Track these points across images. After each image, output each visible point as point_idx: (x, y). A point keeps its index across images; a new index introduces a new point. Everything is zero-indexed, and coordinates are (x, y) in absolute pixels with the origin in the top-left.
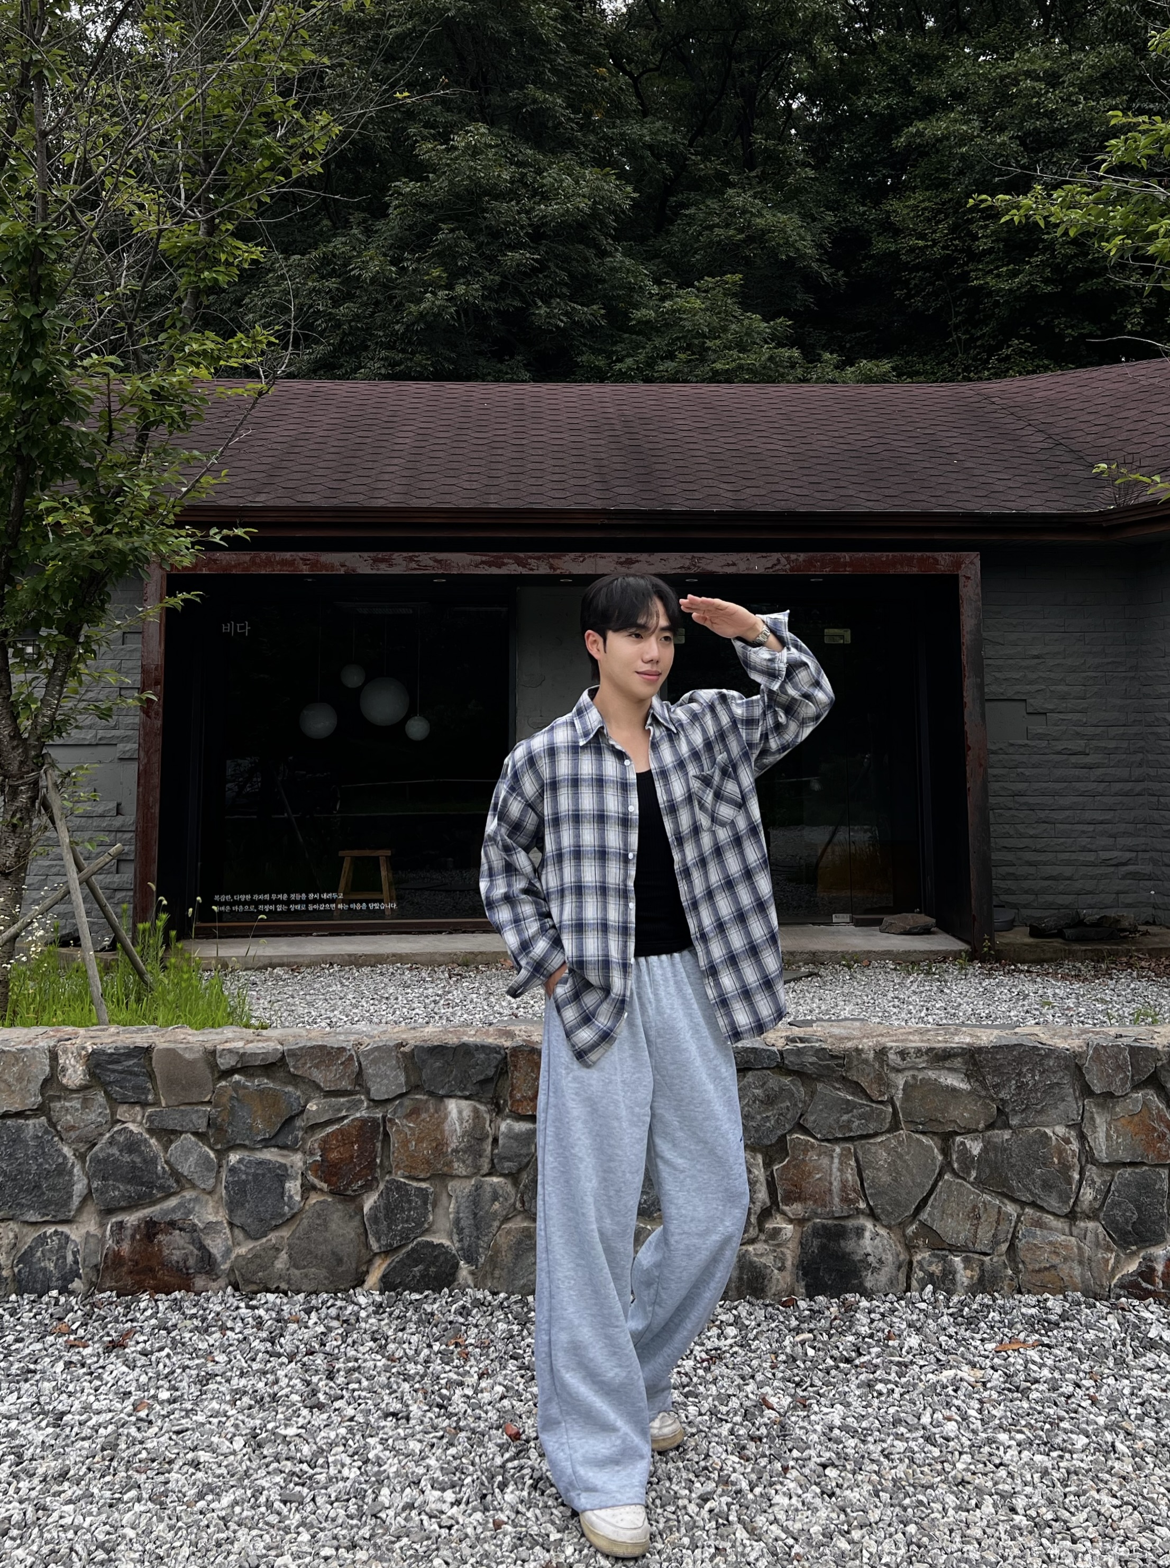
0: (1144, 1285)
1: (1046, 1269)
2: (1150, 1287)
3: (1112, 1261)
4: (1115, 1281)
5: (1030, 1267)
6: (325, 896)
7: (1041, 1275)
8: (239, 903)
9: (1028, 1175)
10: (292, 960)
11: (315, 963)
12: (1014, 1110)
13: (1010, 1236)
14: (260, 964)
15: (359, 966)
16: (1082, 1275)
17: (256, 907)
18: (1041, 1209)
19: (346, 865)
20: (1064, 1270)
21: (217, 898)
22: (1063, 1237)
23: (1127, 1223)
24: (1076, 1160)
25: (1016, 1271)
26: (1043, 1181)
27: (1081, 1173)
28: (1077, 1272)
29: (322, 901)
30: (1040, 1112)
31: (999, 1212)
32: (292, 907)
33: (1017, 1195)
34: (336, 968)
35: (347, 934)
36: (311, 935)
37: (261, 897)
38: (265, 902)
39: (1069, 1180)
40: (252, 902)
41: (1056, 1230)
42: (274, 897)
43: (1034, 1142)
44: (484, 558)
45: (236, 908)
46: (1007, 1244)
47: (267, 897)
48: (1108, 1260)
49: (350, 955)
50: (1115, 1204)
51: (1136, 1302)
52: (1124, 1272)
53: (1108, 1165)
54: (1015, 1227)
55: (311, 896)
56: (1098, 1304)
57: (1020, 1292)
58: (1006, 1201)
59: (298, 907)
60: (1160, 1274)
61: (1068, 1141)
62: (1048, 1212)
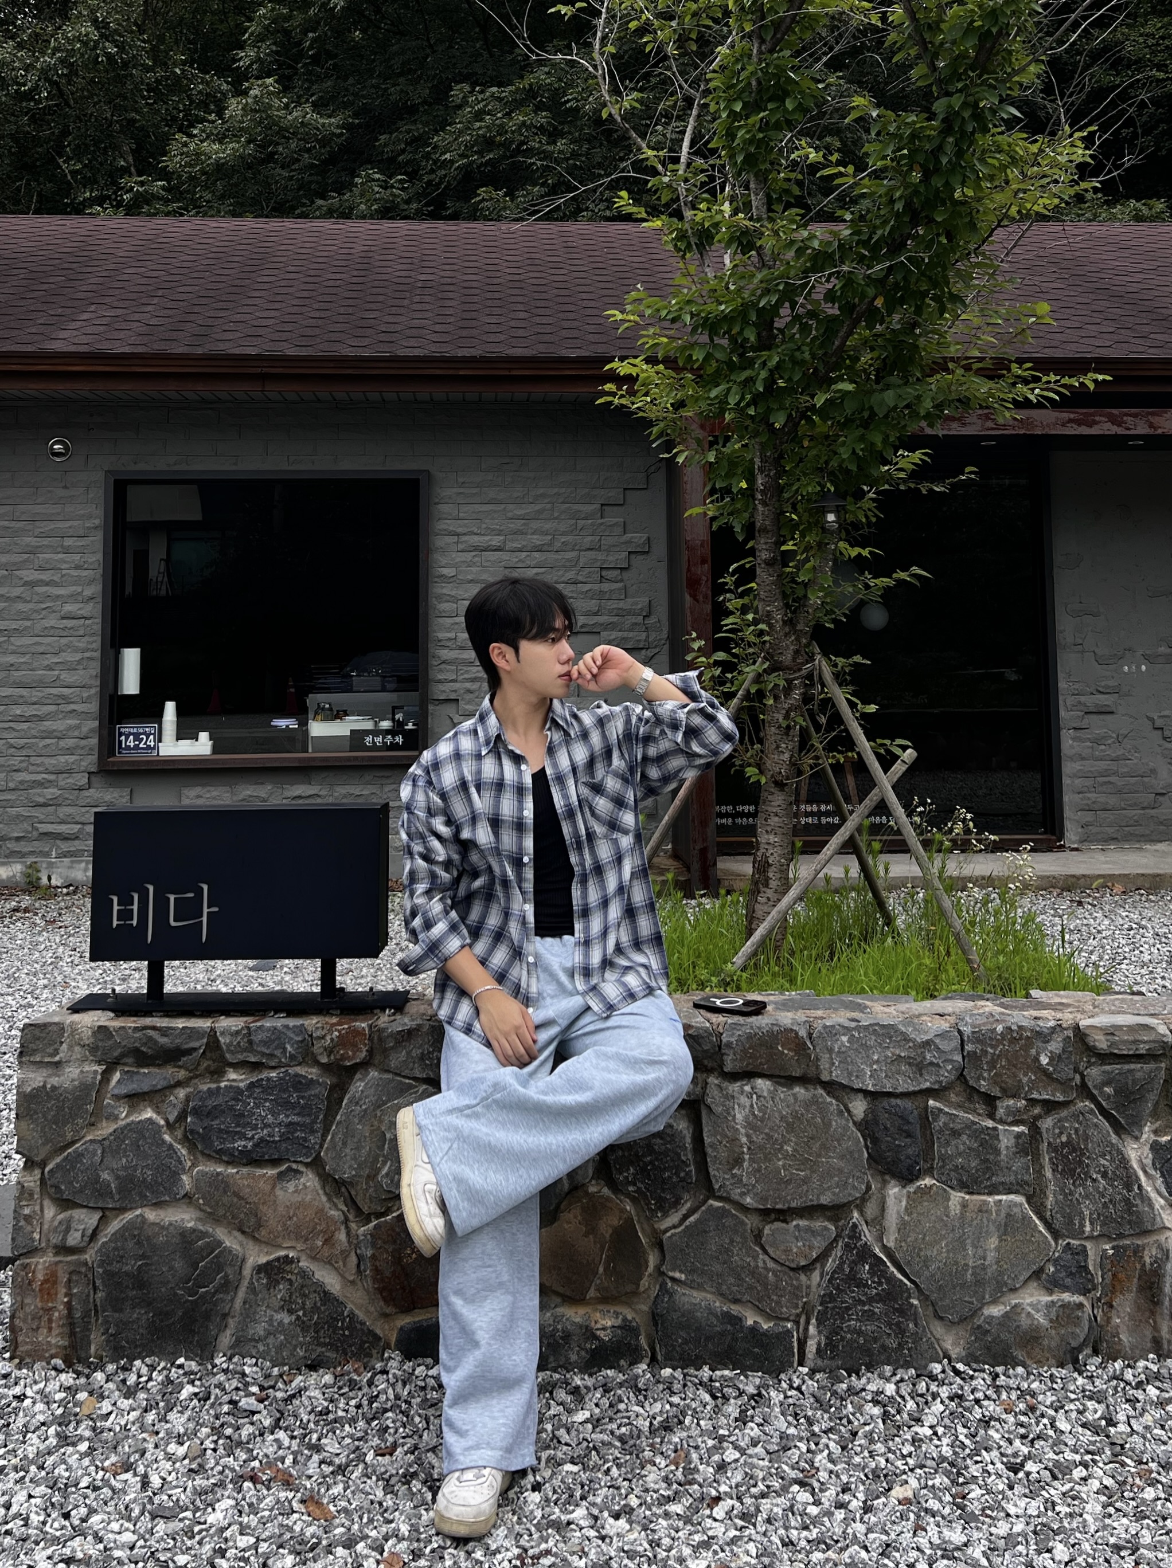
44: (1072, 416)
55: (823, 808)
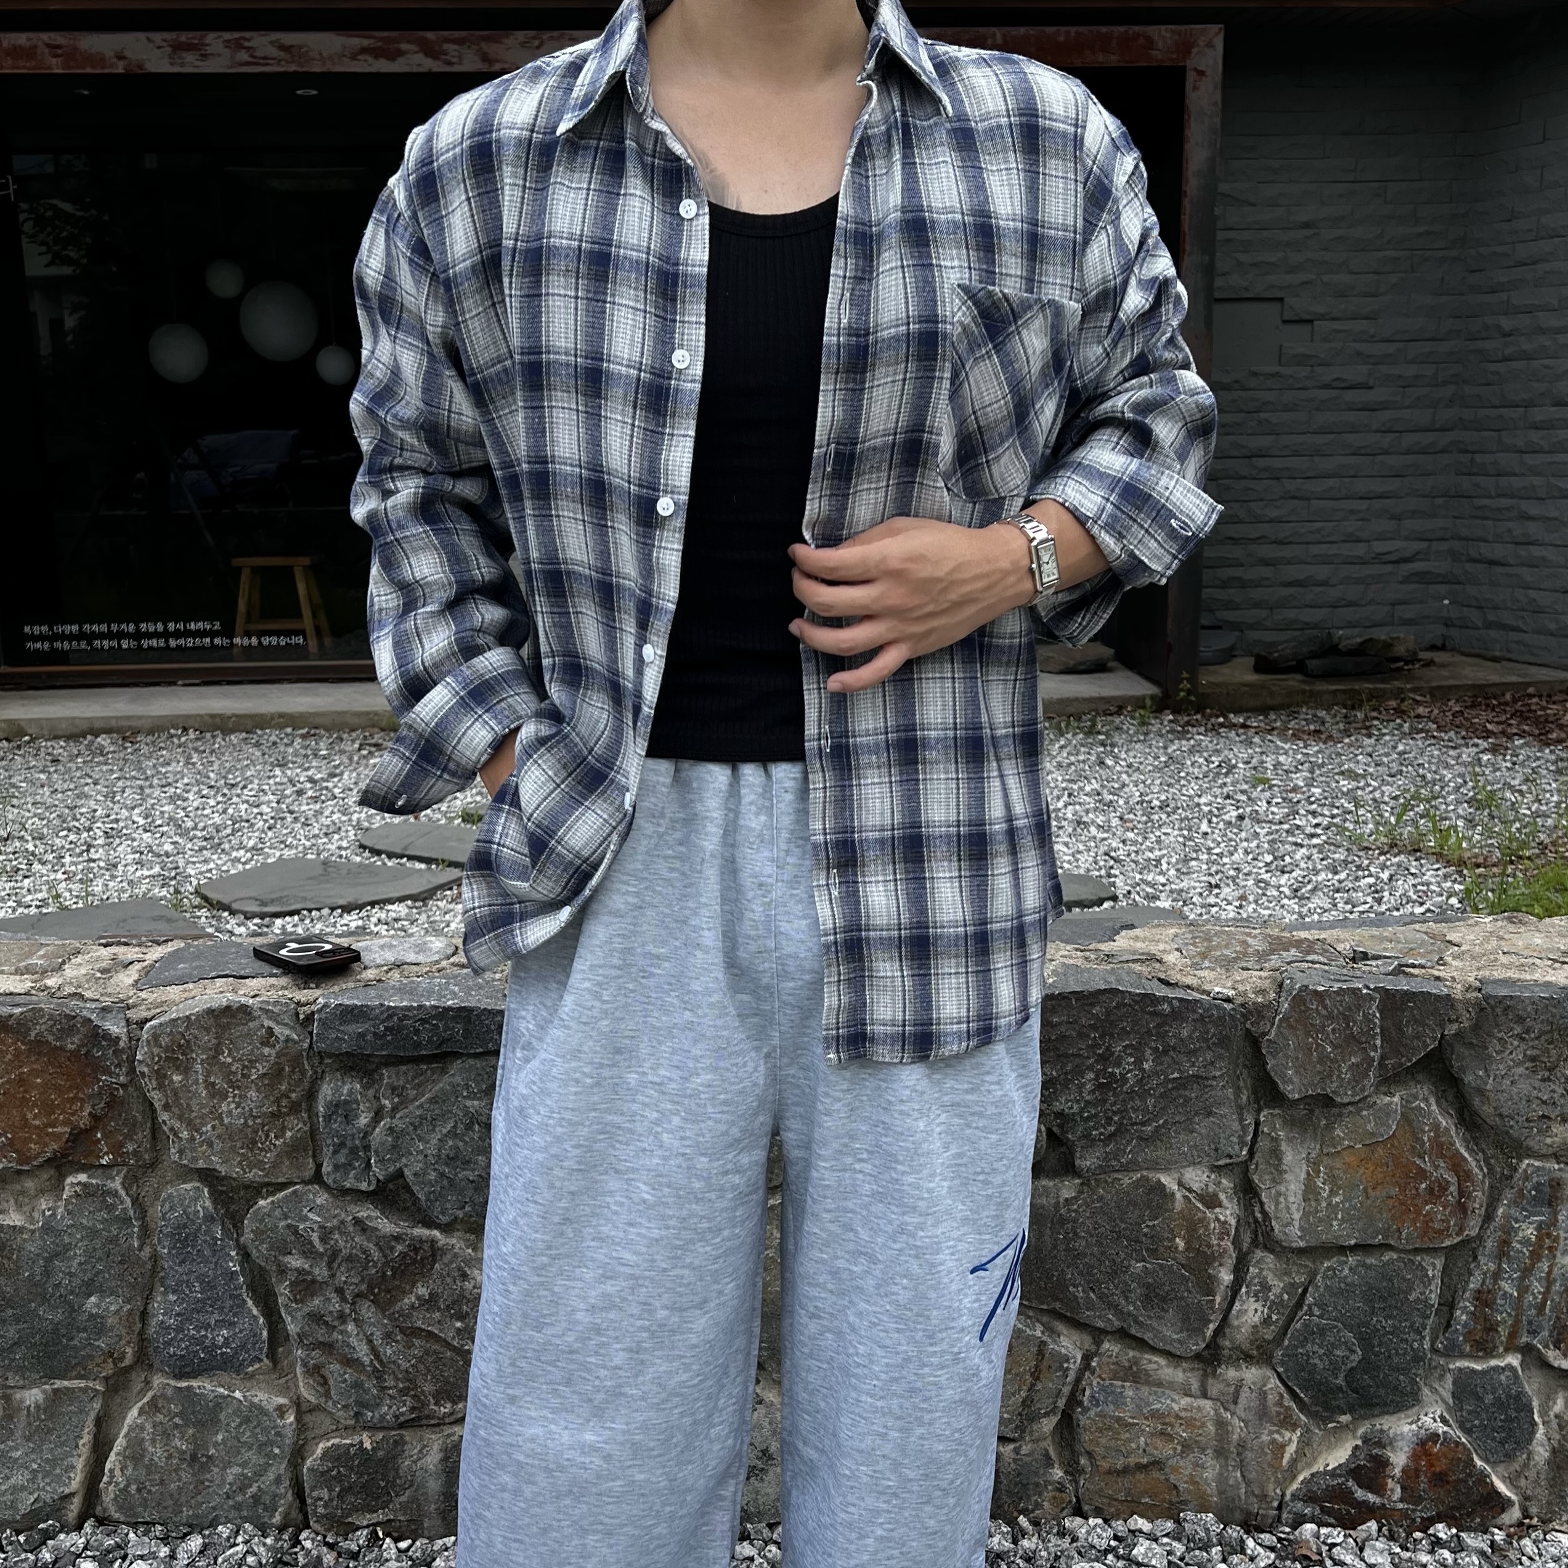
0: (1360, 1494)
1: (1140, 1467)
2: (1371, 1498)
3: (1291, 1449)
4: (1295, 1486)
5: (1104, 1465)
6: (192, 626)
7: (1125, 1482)
8: (63, 637)
9: (1113, 1274)
10: (125, 723)
11: (158, 728)
12: (1087, 1136)
13: (1061, 1403)
14: (76, 731)
15: (226, 731)
16: (1221, 1479)
17: (90, 643)
18: (1142, 1344)
19: (245, 578)
20: (1182, 1472)
21: (27, 629)
22: (1185, 1401)
23: (1335, 1369)
24: (1227, 1244)
25: (1073, 1470)
26: (1148, 1286)
27: (1240, 1270)
28: (1210, 1474)
29: (187, 634)
30: (1145, 1140)
31: (1041, 1353)
32: (145, 643)
33: (1086, 1315)
34: (192, 735)
35: (229, 683)
36: (174, 683)
37: (95, 628)
38: (102, 636)
39: (1208, 1285)
40: (81, 636)
41: (1171, 1386)
42: (114, 627)
43: (1132, 1203)
45: (58, 645)
46: (1055, 1419)
47: (104, 628)
48: (1282, 1447)
49: (213, 716)
50: (1309, 1333)
51: (1337, 1535)
52: (1319, 1467)
53: (1301, 1251)
54: (1078, 1380)
55: (171, 626)
56: (1250, 1543)
57: (1079, 1512)
58: (1060, 1327)
59: (154, 643)
60: (1397, 1472)
61: (1212, 1202)
62: (1154, 1350)
